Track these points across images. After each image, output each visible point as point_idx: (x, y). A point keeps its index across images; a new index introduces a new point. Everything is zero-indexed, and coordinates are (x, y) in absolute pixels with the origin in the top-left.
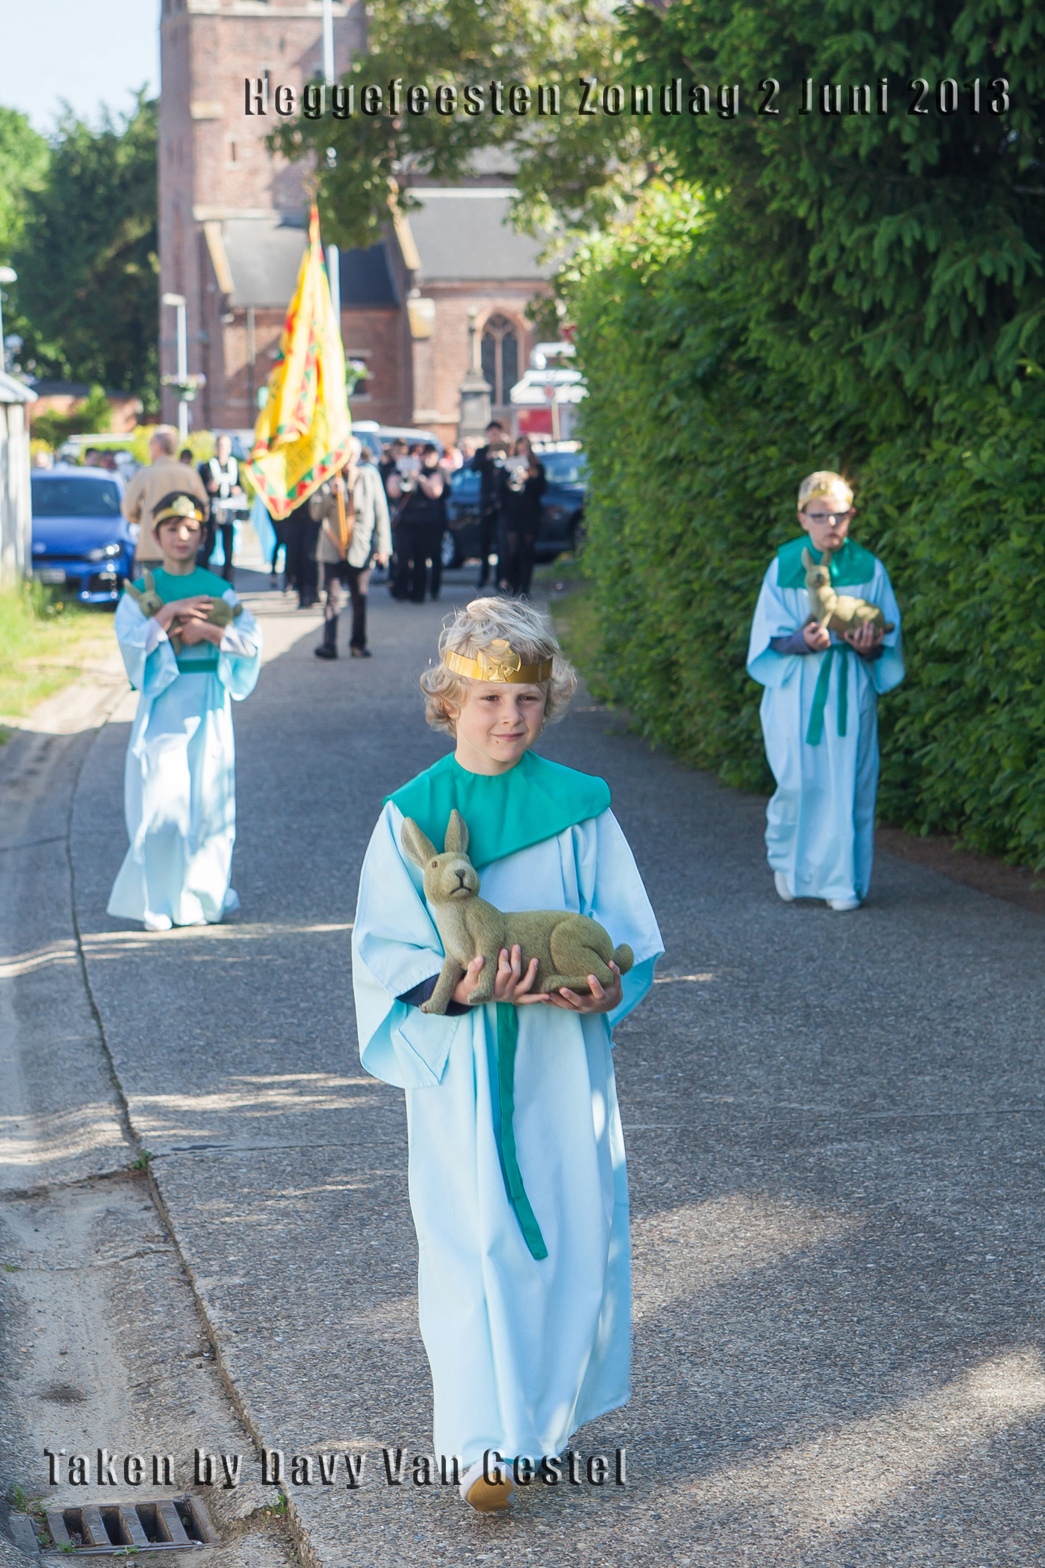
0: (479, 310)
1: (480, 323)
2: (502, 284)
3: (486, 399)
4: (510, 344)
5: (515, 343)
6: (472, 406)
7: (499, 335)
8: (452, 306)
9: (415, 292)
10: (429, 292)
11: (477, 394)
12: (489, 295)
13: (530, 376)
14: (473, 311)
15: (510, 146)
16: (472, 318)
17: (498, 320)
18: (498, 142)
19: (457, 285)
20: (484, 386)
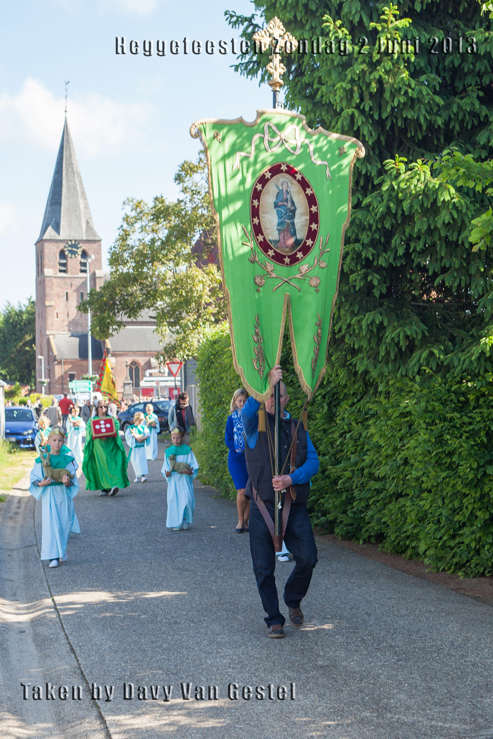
0: (128, 360)
1: (129, 363)
2: (135, 353)
3: (131, 385)
4: (137, 369)
5: (139, 369)
6: (127, 387)
7: (134, 367)
8: (119, 359)
9: (110, 355)
10: (114, 355)
11: (129, 384)
12: (131, 356)
13: (145, 379)
14: (127, 360)
15: (152, 308)
16: (127, 362)
17: (134, 363)
18: (148, 307)
19: (122, 353)
20: (131, 382)
